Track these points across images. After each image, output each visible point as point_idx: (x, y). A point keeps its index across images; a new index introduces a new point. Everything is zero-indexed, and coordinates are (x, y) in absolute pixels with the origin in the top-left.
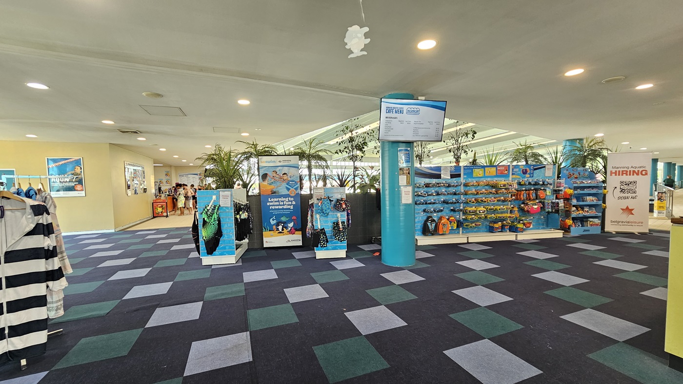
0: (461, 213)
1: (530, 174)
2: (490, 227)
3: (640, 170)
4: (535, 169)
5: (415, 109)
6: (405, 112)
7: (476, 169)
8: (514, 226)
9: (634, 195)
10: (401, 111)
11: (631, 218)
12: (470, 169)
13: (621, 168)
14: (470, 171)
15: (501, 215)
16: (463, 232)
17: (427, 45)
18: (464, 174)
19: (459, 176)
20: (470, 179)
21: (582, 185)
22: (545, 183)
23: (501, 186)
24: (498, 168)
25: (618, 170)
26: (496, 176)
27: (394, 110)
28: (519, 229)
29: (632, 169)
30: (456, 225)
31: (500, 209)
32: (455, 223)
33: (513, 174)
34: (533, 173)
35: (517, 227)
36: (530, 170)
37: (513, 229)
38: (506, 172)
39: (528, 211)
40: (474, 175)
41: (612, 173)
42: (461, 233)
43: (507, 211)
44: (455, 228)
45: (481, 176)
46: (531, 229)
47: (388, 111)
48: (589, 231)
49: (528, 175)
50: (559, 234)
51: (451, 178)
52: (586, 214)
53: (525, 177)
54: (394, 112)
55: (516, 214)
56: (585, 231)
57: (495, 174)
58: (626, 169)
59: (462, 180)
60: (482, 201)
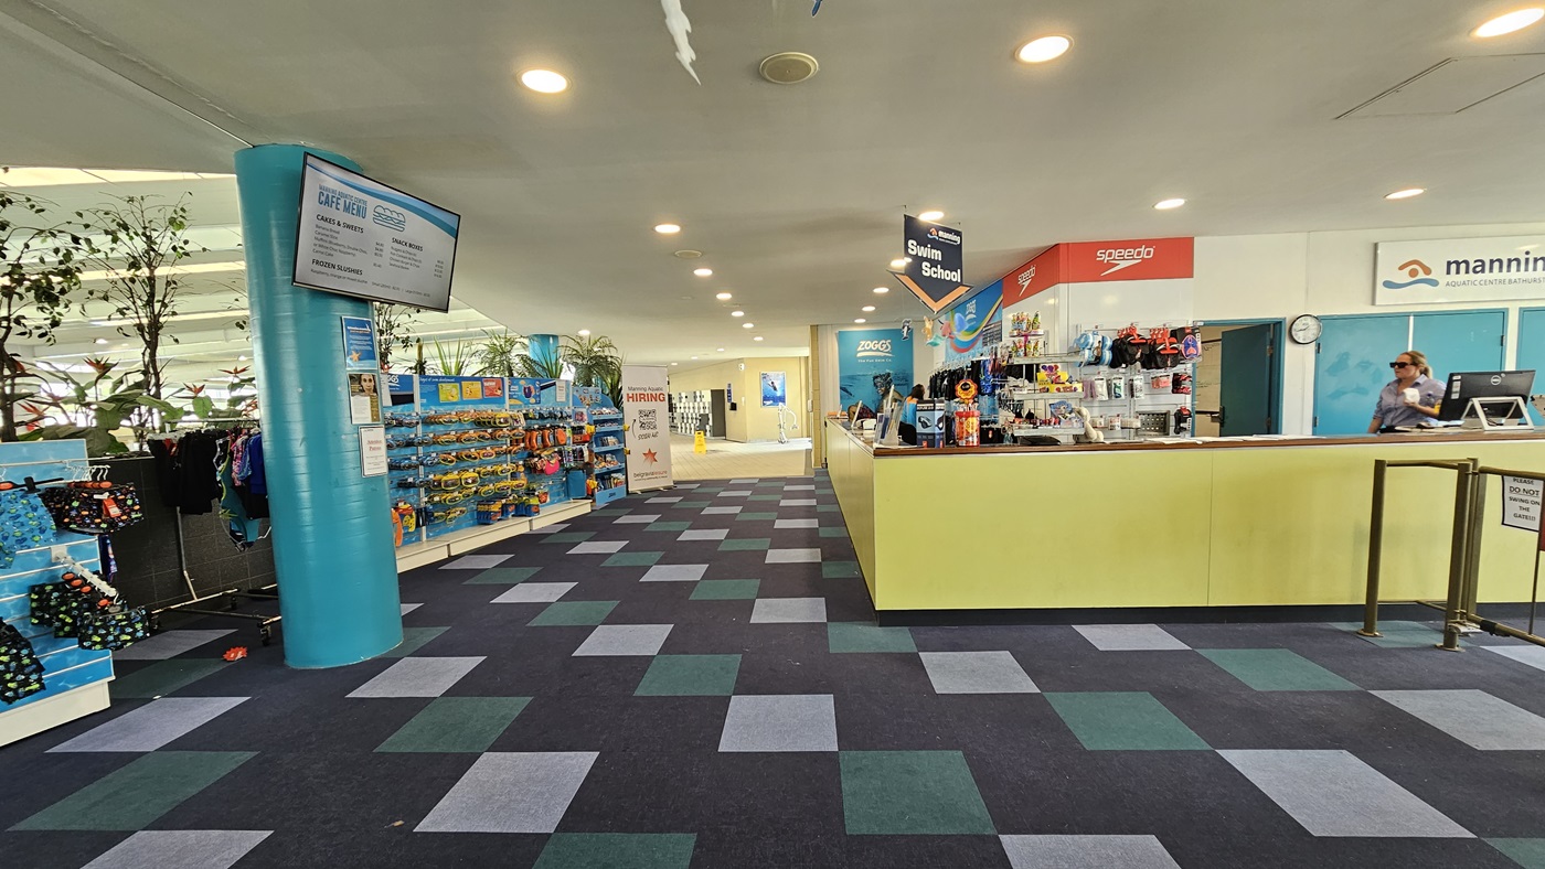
0: (422, 490)
1: (535, 397)
2: (479, 513)
3: (658, 393)
4: (542, 388)
5: (395, 215)
6: (370, 214)
7: (444, 385)
8: (523, 503)
9: (654, 431)
10: (358, 211)
11: (655, 467)
12: (432, 383)
13: (638, 389)
14: (433, 388)
15: (503, 484)
16: (428, 536)
17: (544, 81)
18: (422, 396)
19: (409, 399)
20: (433, 408)
21: (602, 417)
22: (564, 415)
23: (500, 423)
24: (485, 384)
25: (635, 392)
26: (483, 401)
27: (341, 202)
28: (533, 509)
29: (649, 392)
30: (413, 521)
31: (502, 472)
32: (411, 516)
33: (511, 397)
34: (539, 396)
35: (530, 506)
36: (535, 388)
37: (524, 510)
38: (499, 392)
39: (542, 471)
40: (442, 397)
41: (629, 397)
42: (424, 538)
43: (508, 474)
44: (412, 529)
45: (455, 400)
46: (548, 504)
47: (323, 199)
48: (614, 494)
49: (532, 400)
50: (584, 508)
51: (394, 404)
52: (611, 466)
53: (527, 404)
54: (341, 207)
55: (523, 480)
56: (611, 495)
57: (480, 397)
58: (643, 392)
59: (418, 408)
60: (469, 457)
